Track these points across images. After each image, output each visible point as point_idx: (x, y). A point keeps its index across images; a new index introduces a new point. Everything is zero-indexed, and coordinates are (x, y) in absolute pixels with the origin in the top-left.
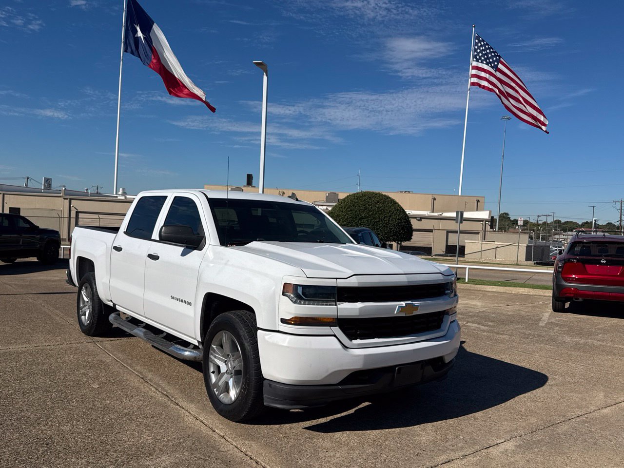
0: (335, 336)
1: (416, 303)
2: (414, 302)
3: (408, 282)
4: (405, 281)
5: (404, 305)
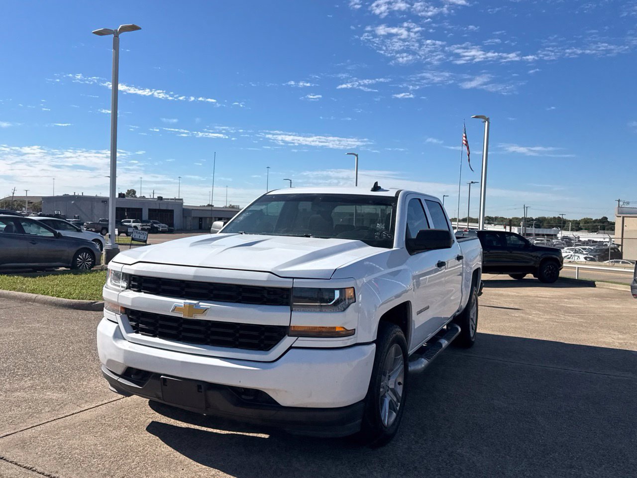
0: (117, 323)
1: (203, 304)
2: (201, 304)
3: (194, 276)
4: (190, 274)
5: (183, 305)
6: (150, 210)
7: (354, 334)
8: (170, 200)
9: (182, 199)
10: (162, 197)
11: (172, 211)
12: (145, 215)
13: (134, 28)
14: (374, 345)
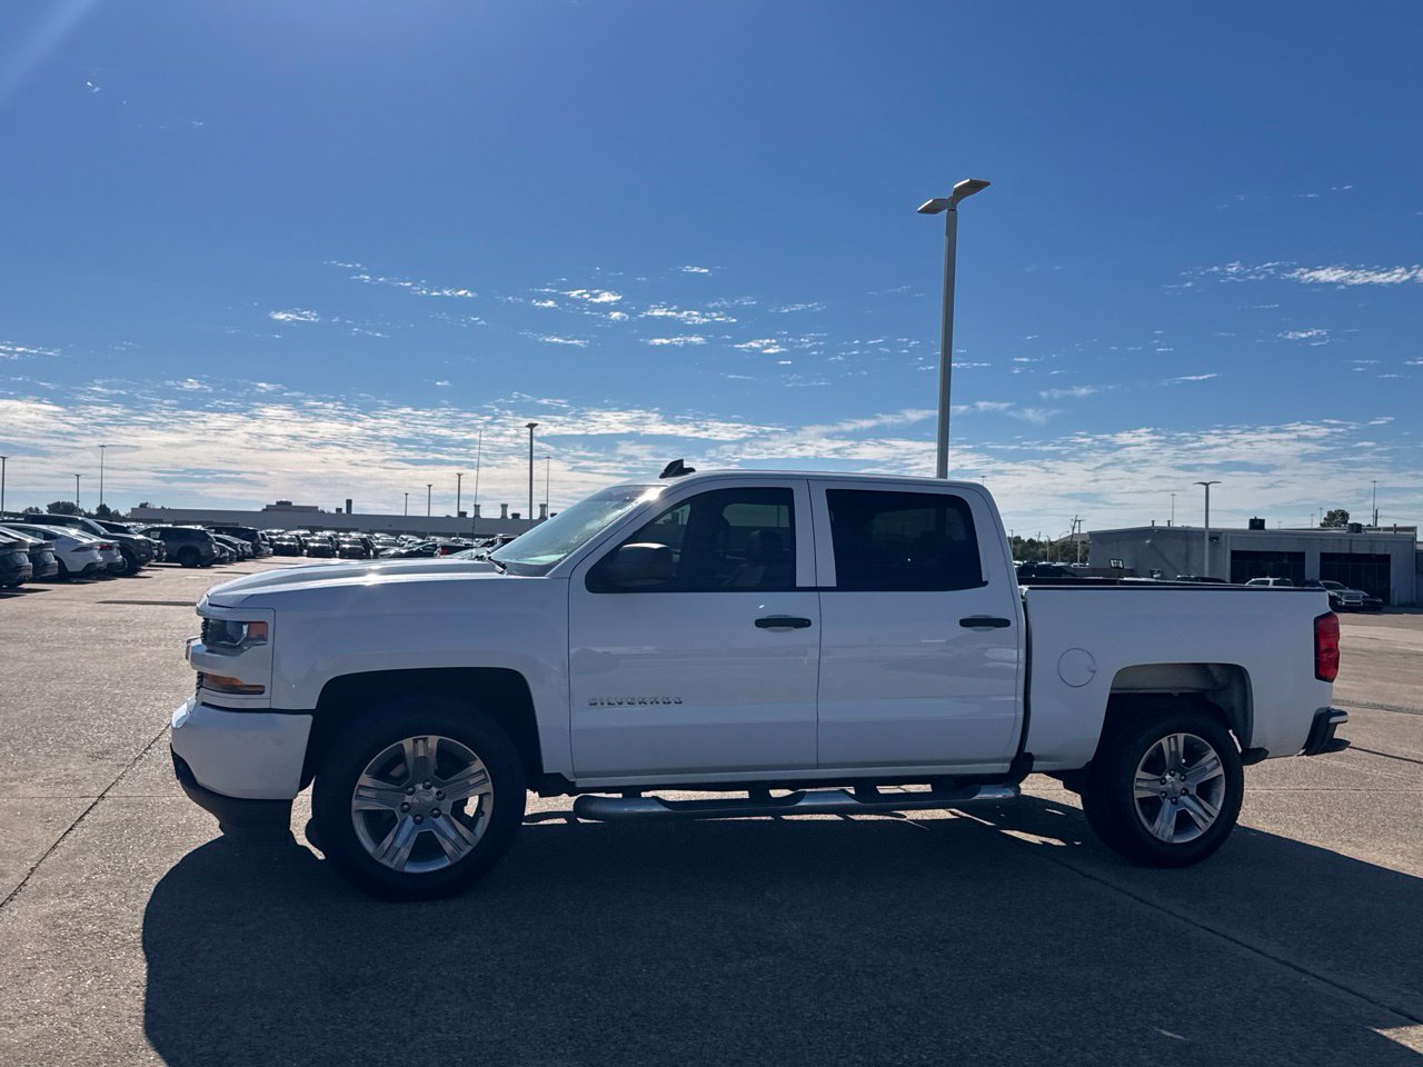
6: (1324, 556)
7: (262, 692)
8: (1381, 532)
9: (1413, 529)
10: (1359, 526)
11: (1386, 559)
12: (1312, 568)
13: (975, 186)
14: (310, 718)
